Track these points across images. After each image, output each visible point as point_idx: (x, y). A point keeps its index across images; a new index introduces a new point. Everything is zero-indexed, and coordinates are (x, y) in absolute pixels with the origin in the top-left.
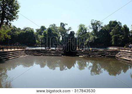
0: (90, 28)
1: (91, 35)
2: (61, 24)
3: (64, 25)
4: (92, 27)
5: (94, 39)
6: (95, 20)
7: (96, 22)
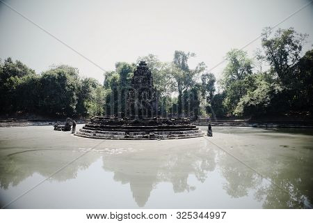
0: (260, 58)
1: (262, 82)
2: (177, 54)
3: (185, 58)
4: (265, 55)
5: (272, 92)
6: (277, 29)
7: (282, 33)
